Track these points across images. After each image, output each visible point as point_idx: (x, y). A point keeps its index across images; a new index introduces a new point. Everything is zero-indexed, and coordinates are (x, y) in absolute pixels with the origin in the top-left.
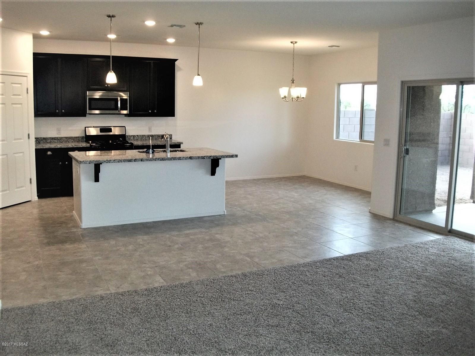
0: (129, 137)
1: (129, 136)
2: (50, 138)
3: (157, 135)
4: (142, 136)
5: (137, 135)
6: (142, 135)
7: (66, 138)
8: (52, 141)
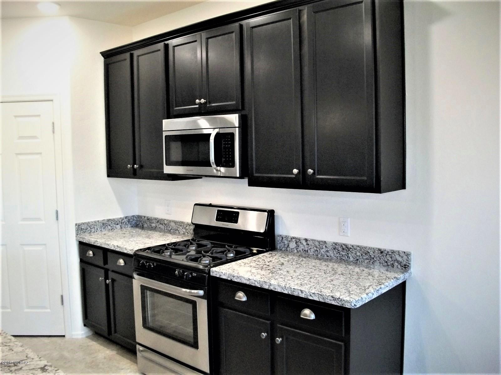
0: (286, 242)
1: (287, 237)
2: (156, 219)
3: (361, 248)
4: (317, 244)
5: (306, 240)
6: (319, 242)
7: (175, 222)
8: (157, 225)
